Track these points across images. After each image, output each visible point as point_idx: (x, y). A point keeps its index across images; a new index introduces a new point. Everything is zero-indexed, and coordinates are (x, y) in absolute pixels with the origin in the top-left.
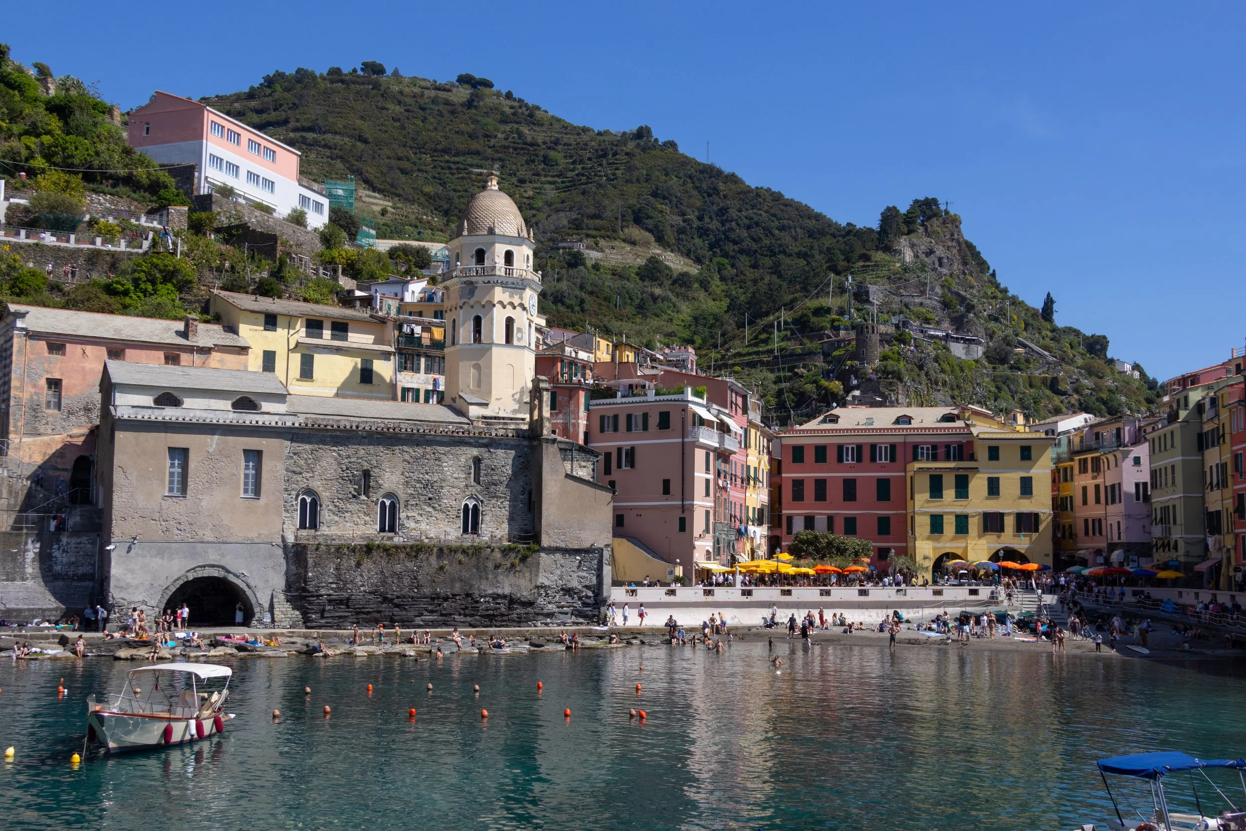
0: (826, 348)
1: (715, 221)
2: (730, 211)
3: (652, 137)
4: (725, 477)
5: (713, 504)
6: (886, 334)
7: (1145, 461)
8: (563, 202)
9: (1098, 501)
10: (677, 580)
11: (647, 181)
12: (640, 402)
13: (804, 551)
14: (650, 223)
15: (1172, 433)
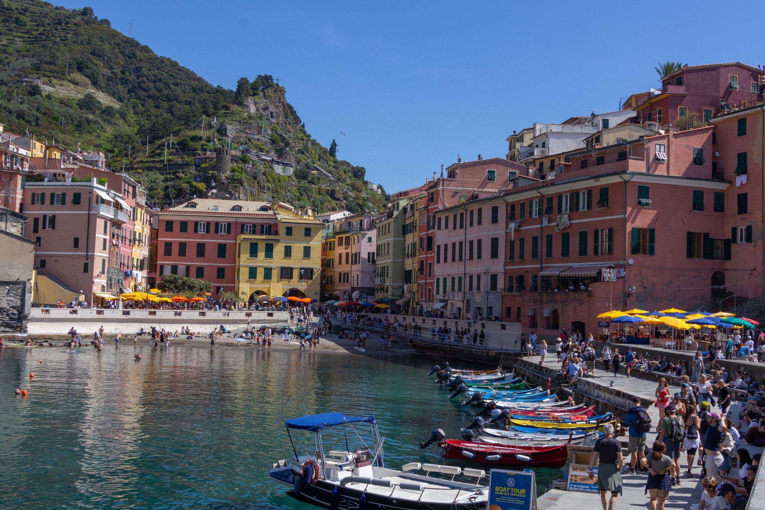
0: (197, 162)
1: (132, 75)
2: (143, 70)
3: (93, 15)
4: (118, 238)
5: (108, 255)
6: (236, 156)
7: (374, 240)
8: (28, 51)
9: (347, 262)
10: (80, 304)
11: (88, 44)
12: (60, 186)
13: (167, 287)
14: (88, 72)
15: (389, 224)
